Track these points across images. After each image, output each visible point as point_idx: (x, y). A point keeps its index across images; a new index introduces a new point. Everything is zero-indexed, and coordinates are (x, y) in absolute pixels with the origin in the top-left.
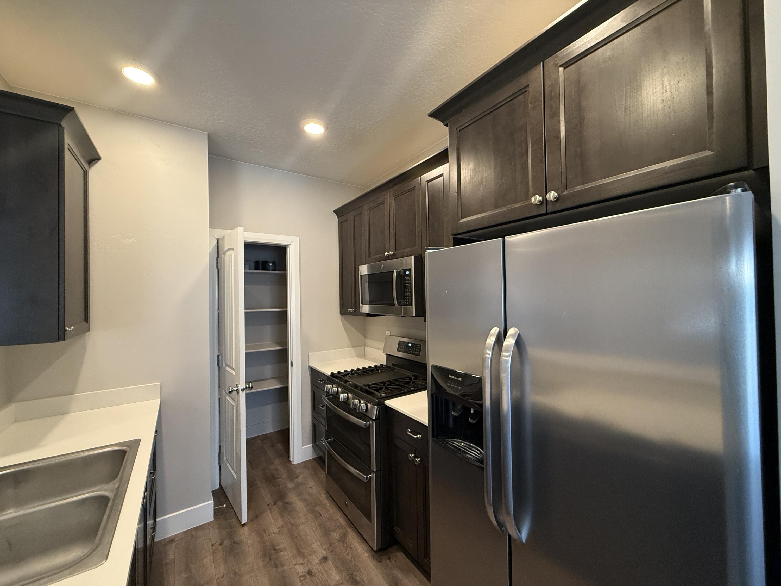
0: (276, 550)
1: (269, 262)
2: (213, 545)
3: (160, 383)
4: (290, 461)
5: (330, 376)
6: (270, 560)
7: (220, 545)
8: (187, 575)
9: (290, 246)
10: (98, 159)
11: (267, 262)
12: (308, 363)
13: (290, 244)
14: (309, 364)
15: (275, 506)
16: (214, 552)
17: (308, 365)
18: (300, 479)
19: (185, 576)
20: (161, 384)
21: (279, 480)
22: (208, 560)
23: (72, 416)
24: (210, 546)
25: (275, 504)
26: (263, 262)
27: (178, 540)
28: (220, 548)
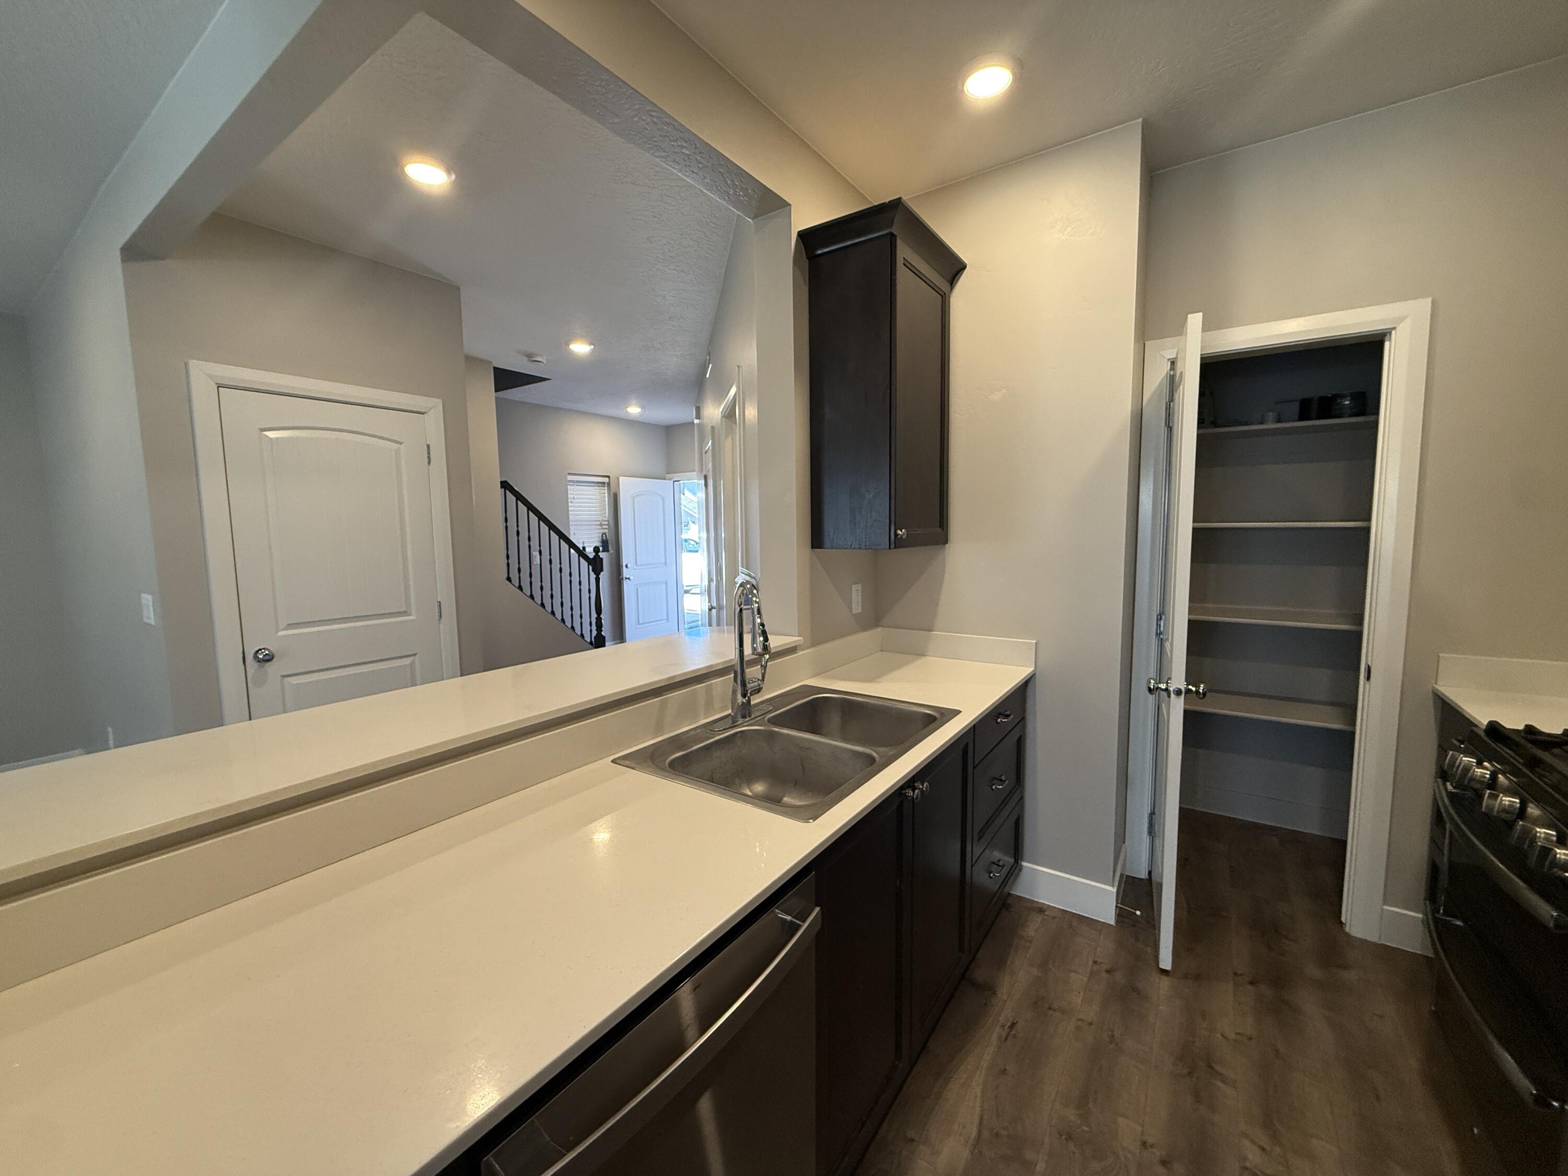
0: (1211, 1067)
1: (1343, 397)
2: (1095, 962)
3: (1035, 641)
4: (1341, 923)
5: (1482, 734)
6: (1190, 1074)
7: (1108, 972)
8: (1040, 974)
9: (1393, 332)
10: (961, 267)
11: (1335, 397)
12: (1434, 682)
13: (1394, 328)
14: (1436, 686)
15: (1250, 987)
16: (1092, 973)
17: (1434, 687)
18: (1351, 976)
19: (1036, 973)
20: (1036, 643)
21: (1287, 942)
22: (1078, 979)
23: (930, 661)
24: (1091, 963)
25: (1251, 983)
26: (1322, 399)
27: (1047, 915)
28: (1105, 975)
